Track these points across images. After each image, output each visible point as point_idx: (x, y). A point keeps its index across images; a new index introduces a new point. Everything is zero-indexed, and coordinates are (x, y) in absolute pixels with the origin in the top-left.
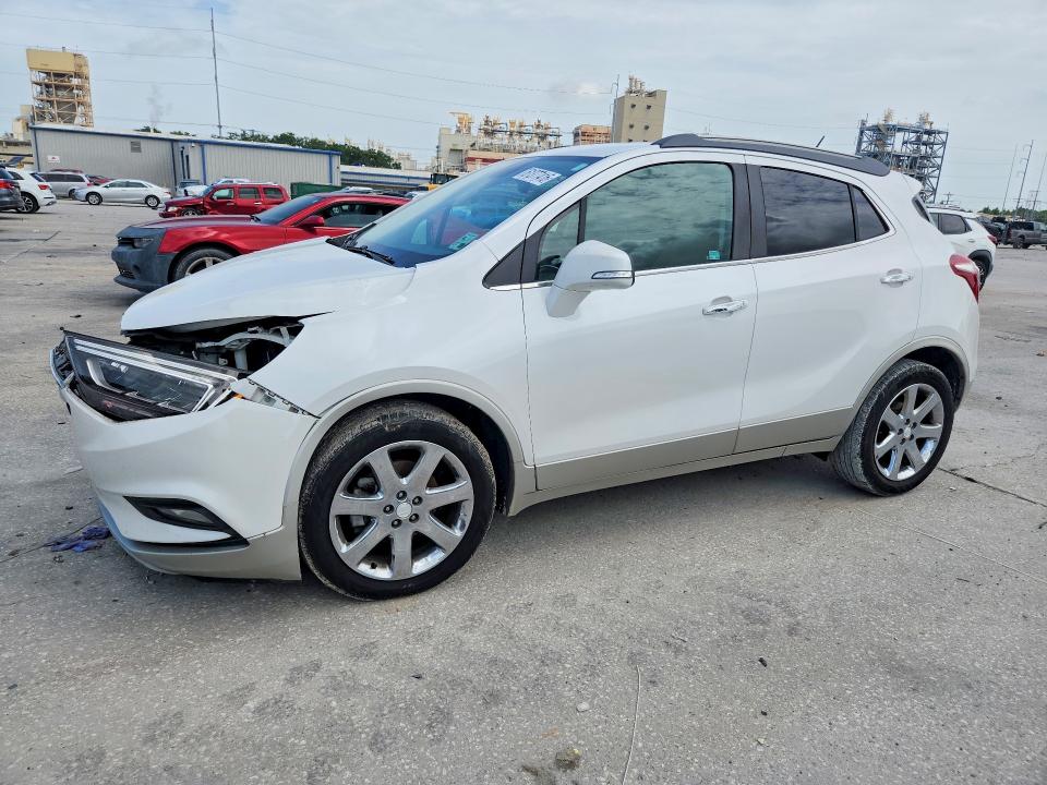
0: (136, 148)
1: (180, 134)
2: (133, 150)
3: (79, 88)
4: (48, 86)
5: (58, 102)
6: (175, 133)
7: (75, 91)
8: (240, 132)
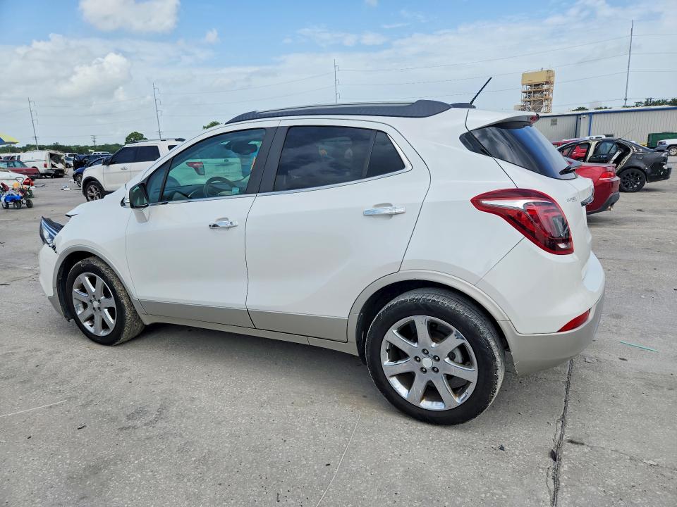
0: (554, 123)
1: (601, 108)
2: (552, 124)
3: (547, 90)
4: (530, 93)
5: (534, 101)
6: (597, 109)
7: (544, 93)
8: (644, 101)
